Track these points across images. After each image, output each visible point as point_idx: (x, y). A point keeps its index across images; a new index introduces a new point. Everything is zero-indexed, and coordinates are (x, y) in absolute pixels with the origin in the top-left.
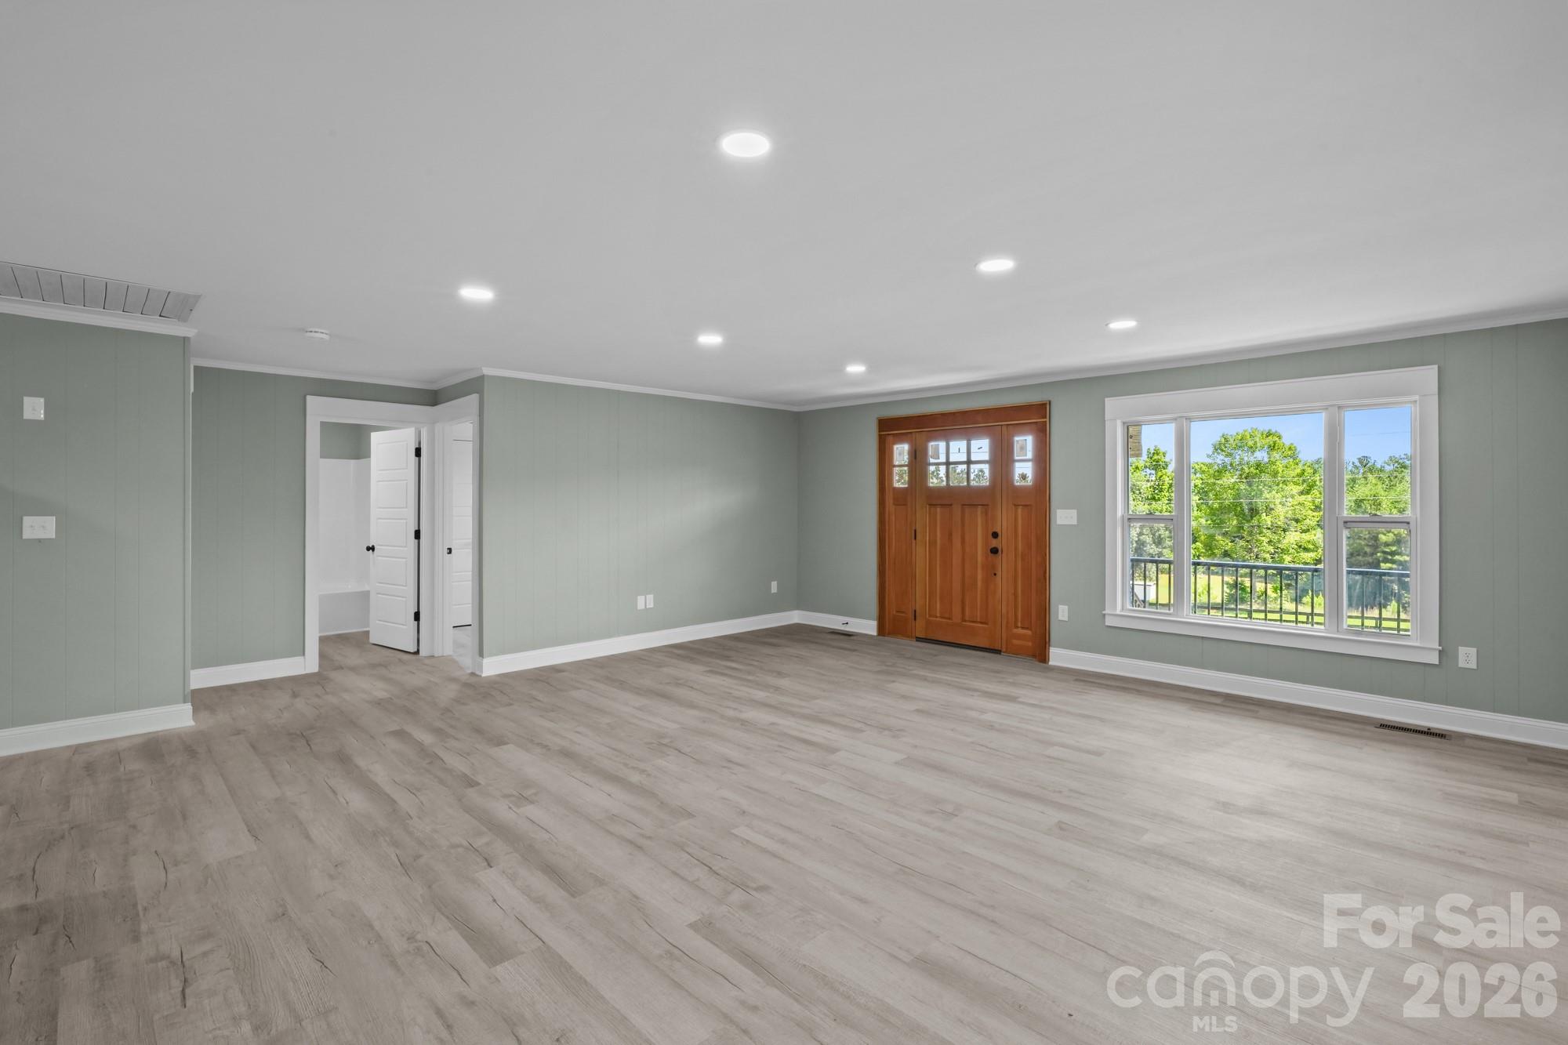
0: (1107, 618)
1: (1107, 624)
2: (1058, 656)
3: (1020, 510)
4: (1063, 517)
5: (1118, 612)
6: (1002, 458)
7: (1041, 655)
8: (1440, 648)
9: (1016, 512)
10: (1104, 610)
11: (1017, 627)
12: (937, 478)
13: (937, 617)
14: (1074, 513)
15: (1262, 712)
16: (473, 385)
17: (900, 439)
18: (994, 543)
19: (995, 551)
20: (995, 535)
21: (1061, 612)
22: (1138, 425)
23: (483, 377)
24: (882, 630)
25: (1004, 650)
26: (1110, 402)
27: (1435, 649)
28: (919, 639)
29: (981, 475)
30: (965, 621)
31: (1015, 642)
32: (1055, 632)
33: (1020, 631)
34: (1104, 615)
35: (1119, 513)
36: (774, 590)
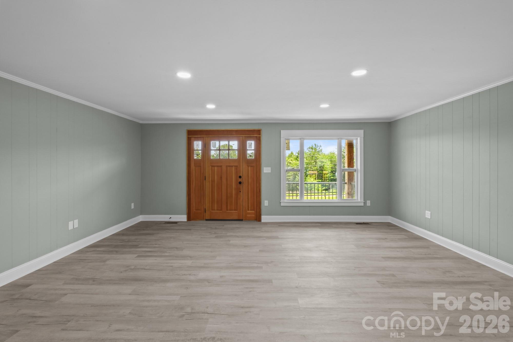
0: (281, 203)
1: (281, 205)
2: (264, 218)
3: (250, 168)
4: (266, 170)
5: (285, 201)
6: (242, 149)
7: (258, 219)
8: (364, 201)
9: (248, 167)
11: (249, 210)
12: (214, 155)
13: (215, 210)
14: (270, 168)
15: (334, 226)
17: (197, 139)
18: (240, 180)
19: (240, 183)
20: (240, 177)
21: (265, 203)
22: (288, 140)
24: (189, 219)
25: (244, 219)
26: (282, 132)
27: (363, 202)
28: (207, 220)
29: (234, 155)
30: (228, 210)
31: (248, 216)
32: (263, 210)
33: (250, 211)
34: (281, 202)
36: (133, 207)
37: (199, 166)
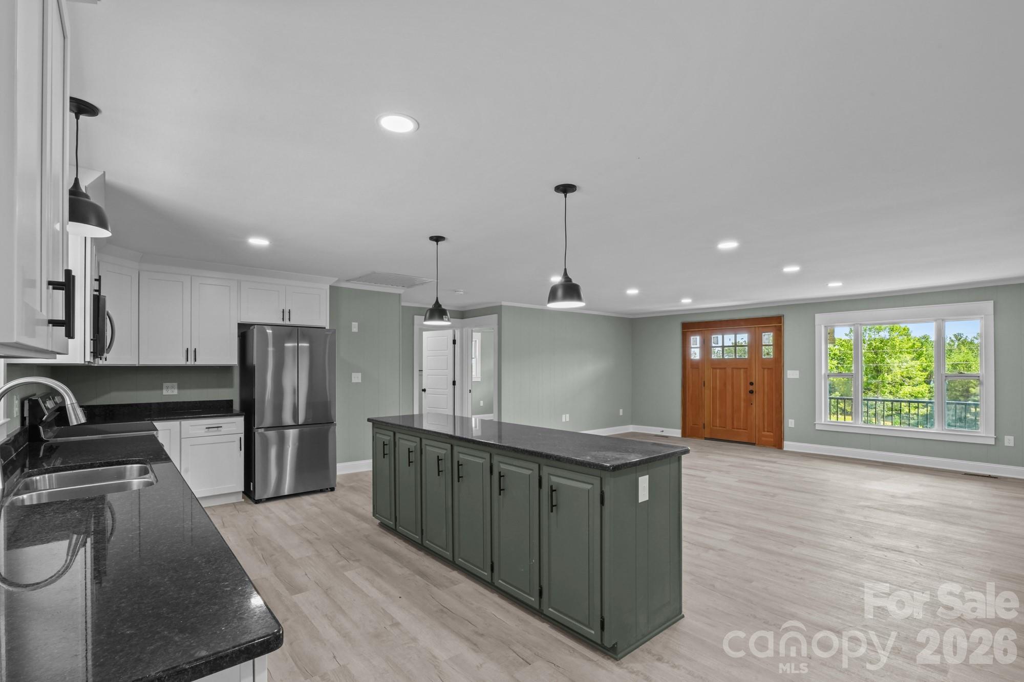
0: (817, 426)
1: (817, 428)
2: (788, 445)
3: (766, 370)
4: (791, 374)
5: (823, 422)
6: (755, 345)
7: (778, 444)
8: (995, 437)
9: (764, 371)
10: (815, 421)
11: (764, 431)
12: (716, 353)
13: (717, 427)
14: (797, 372)
16: (495, 310)
17: (694, 333)
18: (751, 388)
19: (751, 392)
20: (752, 384)
21: (790, 423)
22: (832, 327)
23: (501, 306)
24: (684, 434)
25: (757, 443)
26: (817, 316)
27: (992, 437)
28: (706, 439)
29: (743, 353)
30: (734, 429)
31: (764, 439)
32: (787, 433)
33: (766, 433)
34: (815, 424)
35: (823, 372)
36: (621, 414)
37: (697, 368)
